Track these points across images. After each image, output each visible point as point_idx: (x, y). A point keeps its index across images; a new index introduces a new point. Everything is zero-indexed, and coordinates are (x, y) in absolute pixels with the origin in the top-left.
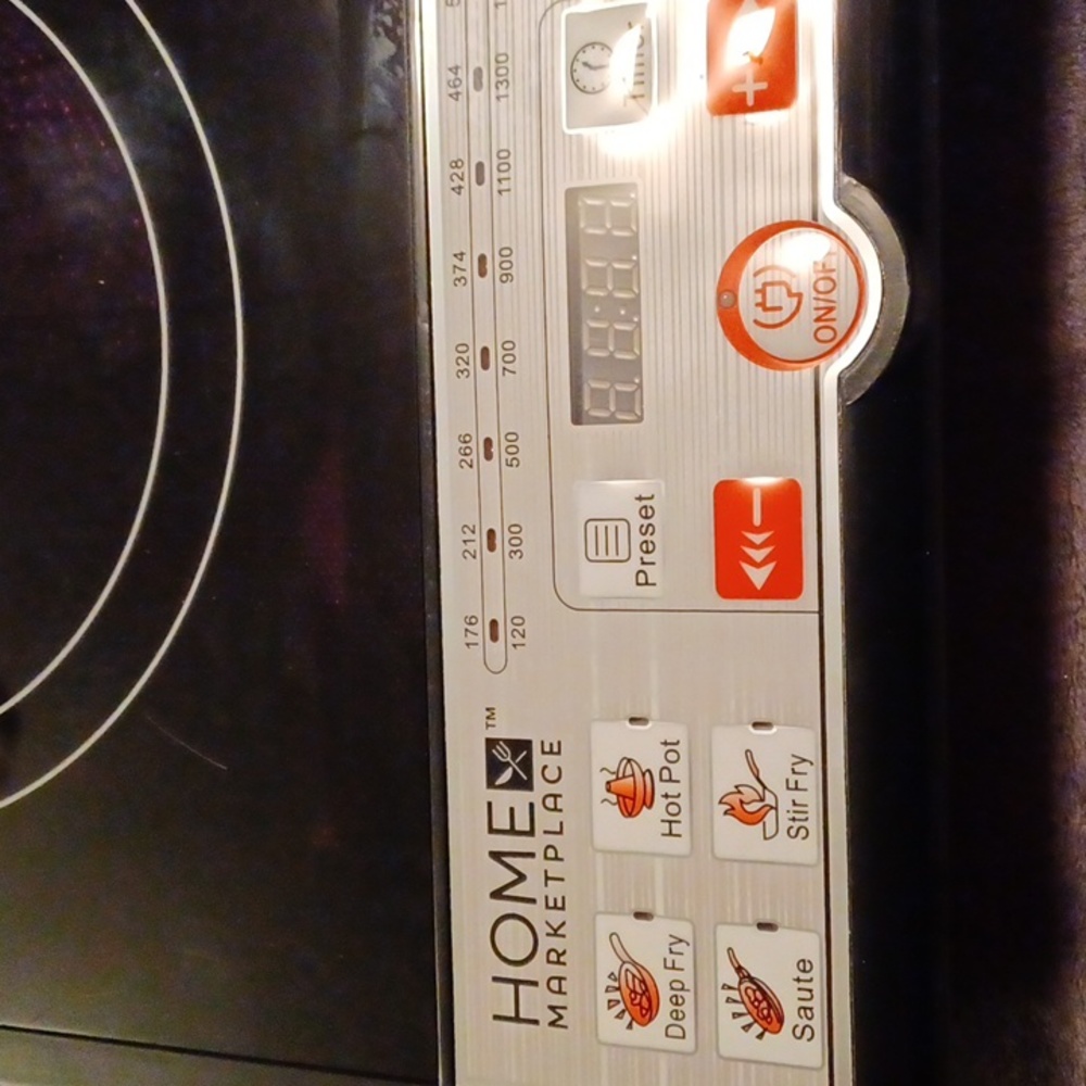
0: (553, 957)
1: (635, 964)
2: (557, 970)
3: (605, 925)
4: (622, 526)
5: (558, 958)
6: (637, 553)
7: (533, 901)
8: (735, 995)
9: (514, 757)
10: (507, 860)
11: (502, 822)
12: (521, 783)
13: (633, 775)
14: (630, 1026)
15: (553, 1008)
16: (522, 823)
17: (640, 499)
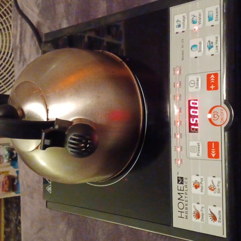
0: (186, 209)
1: (197, 210)
2: (187, 211)
3: (193, 204)
4: (195, 147)
5: (187, 209)
6: (197, 151)
7: (183, 200)
8: (210, 215)
9: (181, 179)
10: (180, 194)
11: (179, 189)
12: (182, 183)
13: (197, 183)
14: (196, 219)
15: (186, 216)
16: (182, 189)
17: (198, 143)
